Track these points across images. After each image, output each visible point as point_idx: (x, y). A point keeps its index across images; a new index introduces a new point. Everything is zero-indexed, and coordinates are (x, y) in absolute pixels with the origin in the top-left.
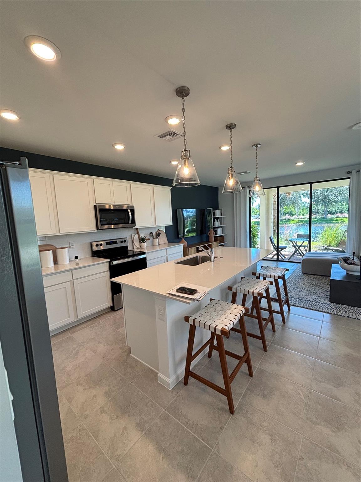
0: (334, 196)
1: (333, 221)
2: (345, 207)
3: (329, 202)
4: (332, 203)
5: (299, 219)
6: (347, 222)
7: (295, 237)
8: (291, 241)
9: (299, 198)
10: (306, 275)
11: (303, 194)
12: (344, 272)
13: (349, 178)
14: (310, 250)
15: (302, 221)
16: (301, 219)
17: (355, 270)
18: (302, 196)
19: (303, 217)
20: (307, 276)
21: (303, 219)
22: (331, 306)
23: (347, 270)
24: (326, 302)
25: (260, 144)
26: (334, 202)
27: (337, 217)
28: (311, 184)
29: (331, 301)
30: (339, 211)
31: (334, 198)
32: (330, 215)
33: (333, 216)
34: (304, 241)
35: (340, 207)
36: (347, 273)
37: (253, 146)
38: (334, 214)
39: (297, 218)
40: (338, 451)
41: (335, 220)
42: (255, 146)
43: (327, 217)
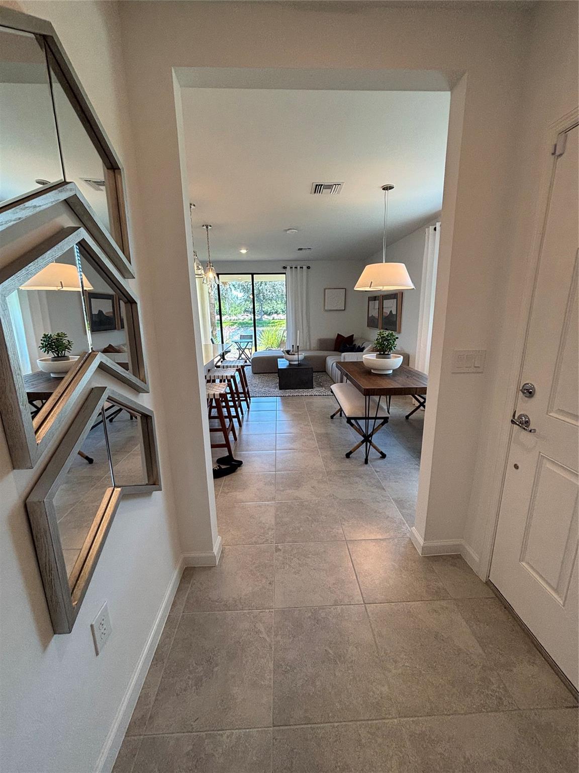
0: (269, 292)
1: (269, 323)
2: (281, 306)
3: (264, 298)
4: (267, 300)
5: (232, 321)
6: (285, 325)
7: (237, 338)
8: (236, 343)
9: (229, 290)
10: (255, 375)
11: (234, 286)
12: (287, 363)
13: (285, 273)
14: (256, 350)
15: (235, 323)
16: (234, 320)
17: (295, 359)
18: (233, 288)
19: (235, 318)
20: (257, 375)
21: (237, 320)
22: (281, 392)
23: (290, 361)
24: (277, 390)
25: (210, 226)
26: (269, 300)
27: (273, 319)
28: (252, 274)
29: (280, 389)
30: (274, 311)
31: (269, 294)
32: (265, 316)
33: (269, 317)
34: (248, 342)
35: (275, 306)
36: (289, 364)
37: (203, 226)
38: (269, 314)
39: (229, 318)
40: (300, 498)
41: (272, 323)
42: (205, 227)
43: (264, 319)
